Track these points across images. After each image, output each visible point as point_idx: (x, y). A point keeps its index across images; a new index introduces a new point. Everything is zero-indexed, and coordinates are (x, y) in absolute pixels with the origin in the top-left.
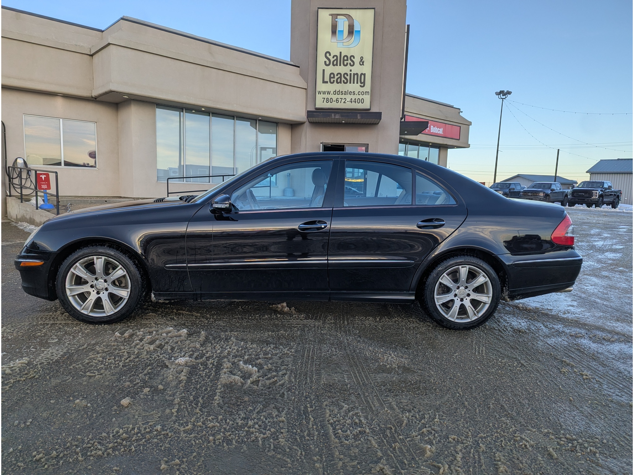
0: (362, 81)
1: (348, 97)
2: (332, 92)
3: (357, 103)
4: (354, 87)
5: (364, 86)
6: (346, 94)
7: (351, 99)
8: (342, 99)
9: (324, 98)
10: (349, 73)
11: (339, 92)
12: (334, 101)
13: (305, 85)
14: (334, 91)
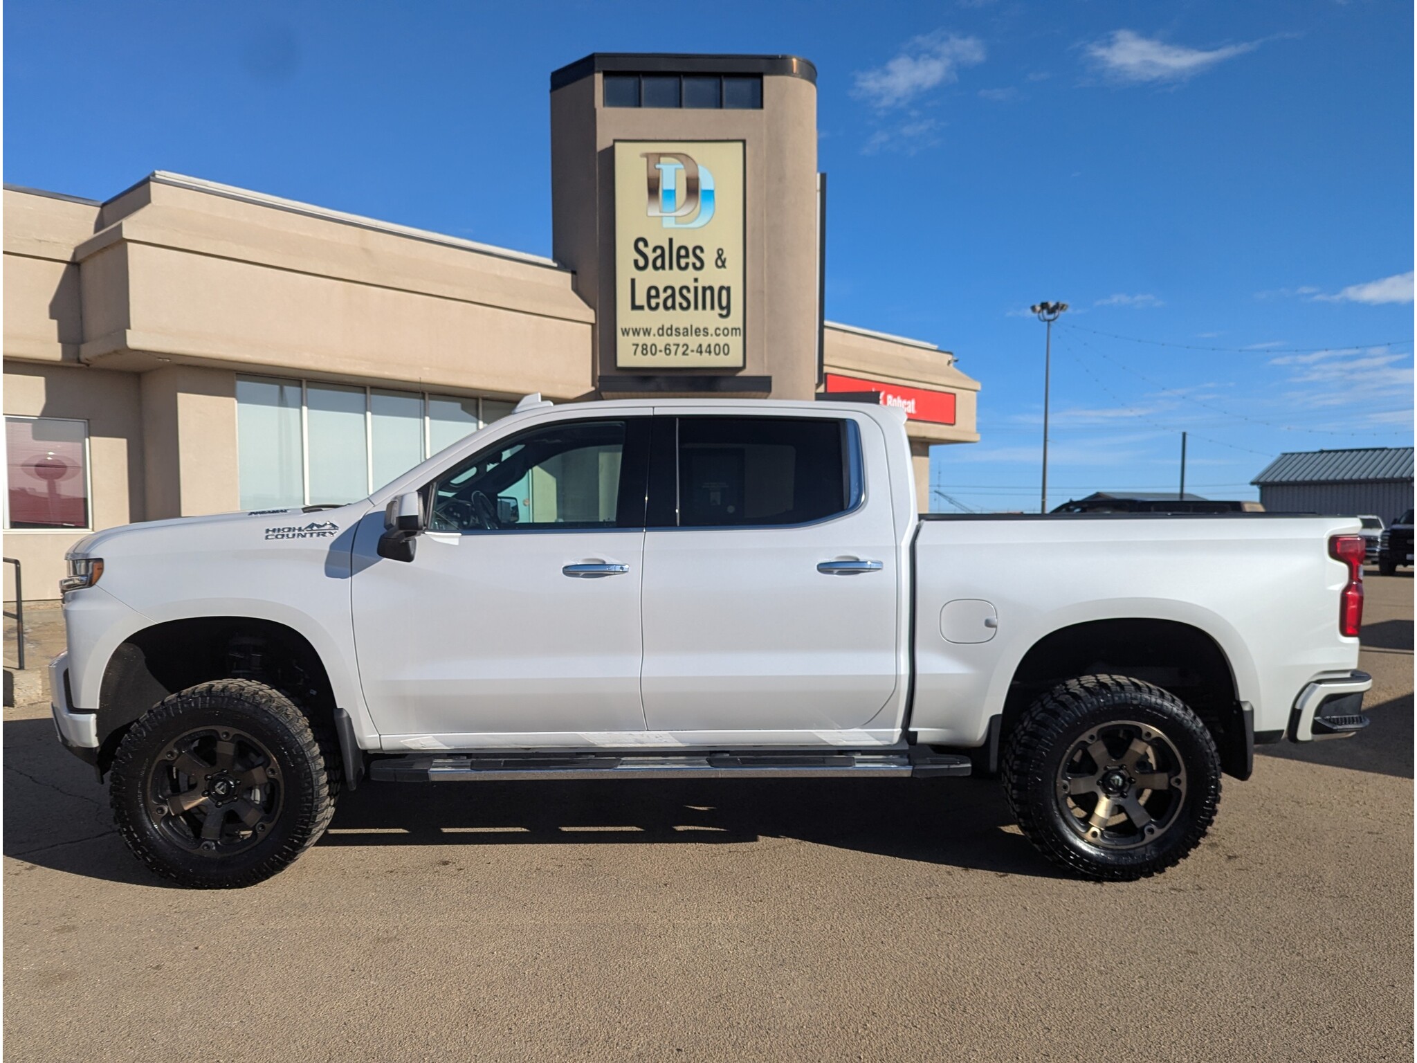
0: (724, 303)
1: (693, 342)
2: (654, 331)
3: (713, 353)
4: (708, 318)
5: (728, 314)
6: (687, 335)
7: (700, 346)
8: (678, 345)
9: (637, 345)
10: (692, 286)
11: (671, 329)
12: (661, 351)
13: (589, 315)
14: (659, 329)
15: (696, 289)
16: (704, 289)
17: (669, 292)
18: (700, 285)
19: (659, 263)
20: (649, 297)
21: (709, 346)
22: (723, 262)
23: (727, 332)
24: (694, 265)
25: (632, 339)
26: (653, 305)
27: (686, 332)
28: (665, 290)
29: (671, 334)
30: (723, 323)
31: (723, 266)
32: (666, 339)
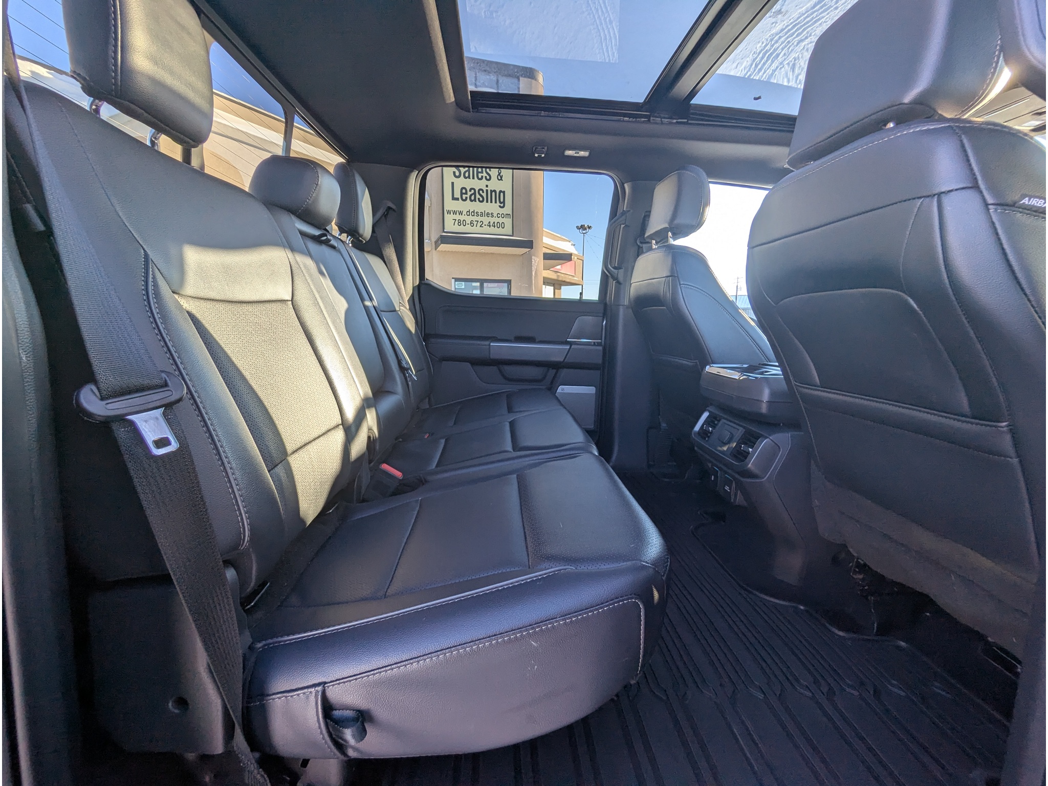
0: (502, 200)
1: (486, 220)
2: (464, 213)
3: (496, 227)
4: (493, 207)
5: (503, 207)
6: (482, 216)
7: (489, 222)
8: (478, 221)
9: (456, 220)
10: (485, 189)
11: (474, 212)
12: (468, 224)
14: (467, 212)
15: (487, 190)
16: (491, 191)
17: (473, 191)
18: (489, 189)
19: (467, 175)
20: (462, 194)
21: (494, 223)
22: (501, 177)
23: (503, 216)
24: (486, 177)
25: (452, 216)
26: (464, 198)
27: (482, 214)
28: (470, 191)
29: (474, 215)
30: (501, 211)
31: (501, 179)
32: (471, 218)
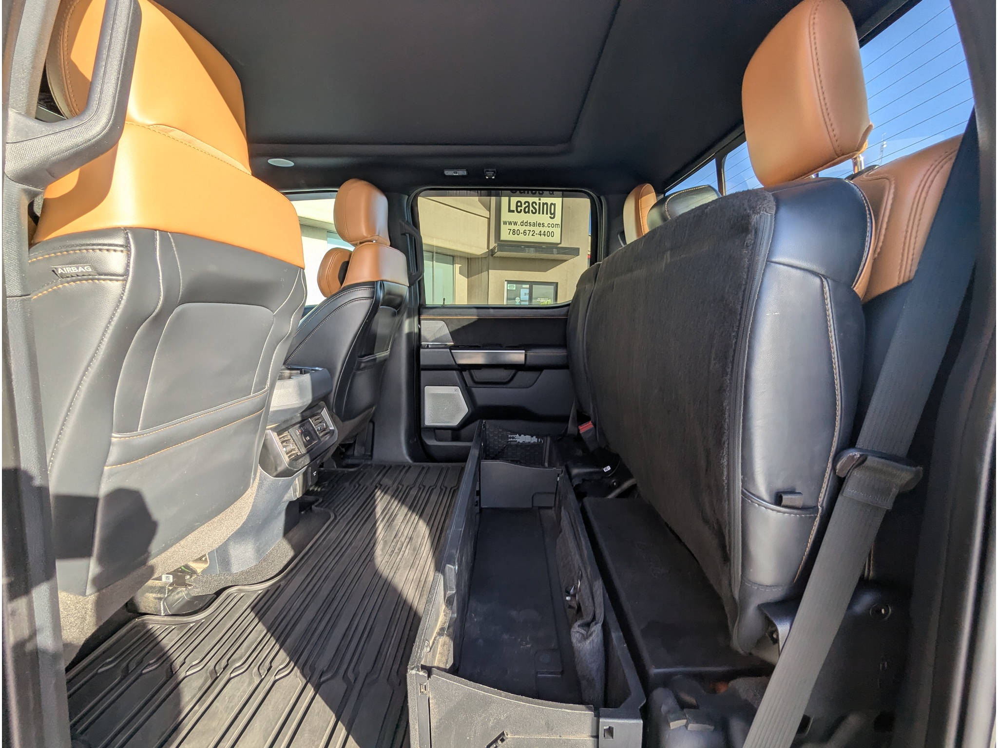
0: (552, 212)
1: (537, 229)
2: (519, 223)
3: (546, 236)
4: (544, 218)
5: (553, 218)
7: (541, 231)
8: (530, 231)
9: (511, 230)
10: (537, 202)
11: (527, 223)
12: (522, 233)
13: (487, 214)
14: (521, 222)
15: (540, 203)
16: (544, 204)
17: (527, 204)
20: (517, 206)
21: (545, 232)
23: (553, 226)
25: (508, 226)
26: (519, 210)
27: (534, 225)
28: (525, 204)
29: (527, 225)
30: (552, 221)
32: (524, 228)
